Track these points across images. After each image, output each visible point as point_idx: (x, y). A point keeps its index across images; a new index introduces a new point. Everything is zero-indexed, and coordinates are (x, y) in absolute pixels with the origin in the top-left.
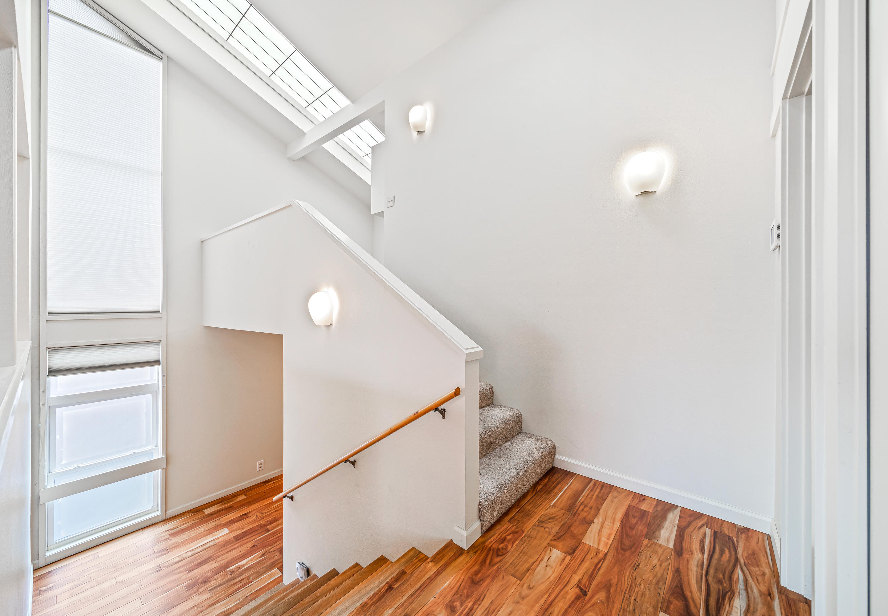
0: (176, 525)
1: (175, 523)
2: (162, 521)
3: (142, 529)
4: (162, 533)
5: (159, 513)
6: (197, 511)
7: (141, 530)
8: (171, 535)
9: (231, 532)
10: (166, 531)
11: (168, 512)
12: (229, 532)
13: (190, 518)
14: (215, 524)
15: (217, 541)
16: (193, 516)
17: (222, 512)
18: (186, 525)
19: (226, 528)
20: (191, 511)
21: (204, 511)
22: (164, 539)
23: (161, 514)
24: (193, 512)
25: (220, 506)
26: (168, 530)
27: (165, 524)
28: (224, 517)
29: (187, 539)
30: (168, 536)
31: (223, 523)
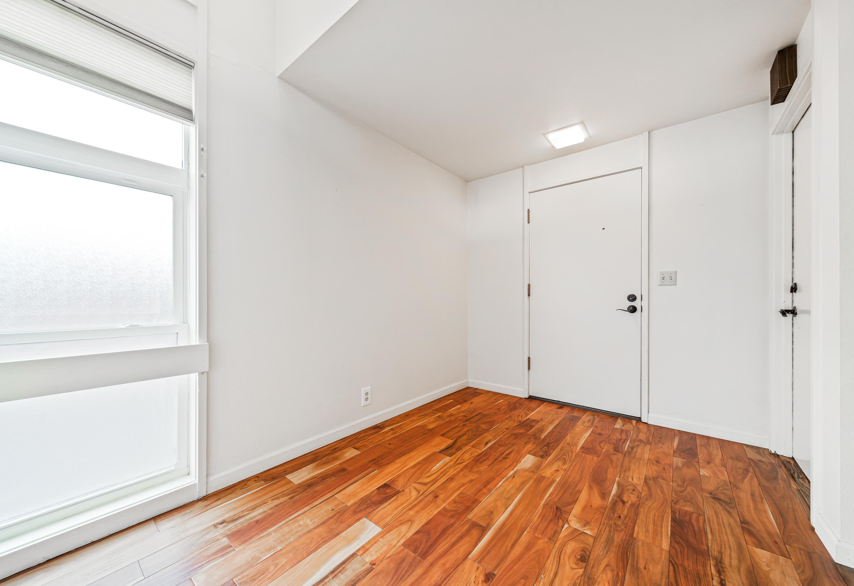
0: (235, 509)
1: (234, 505)
2: (199, 500)
3: (155, 518)
4: (207, 530)
5: (193, 479)
6: (273, 479)
7: (153, 522)
8: (235, 536)
9: (387, 529)
10: (215, 526)
11: (212, 478)
12: (378, 530)
13: (264, 492)
14: (330, 507)
15: (368, 558)
16: (269, 489)
17: (330, 481)
18: (260, 510)
19: (365, 519)
20: (257, 477)
21: (289, 477)
22: (218, 548)
23: (197, 481)
24: (266, 480)
25: (317, 467)
26: (222, 523)
27: (208, 508)
28: (343, 492)
29: (279, 548)
30: (225, 541)
31: (349, 504)
